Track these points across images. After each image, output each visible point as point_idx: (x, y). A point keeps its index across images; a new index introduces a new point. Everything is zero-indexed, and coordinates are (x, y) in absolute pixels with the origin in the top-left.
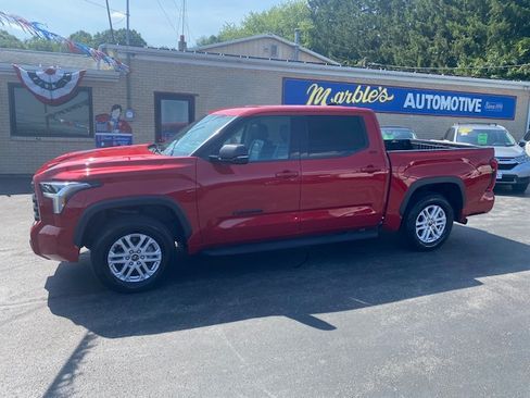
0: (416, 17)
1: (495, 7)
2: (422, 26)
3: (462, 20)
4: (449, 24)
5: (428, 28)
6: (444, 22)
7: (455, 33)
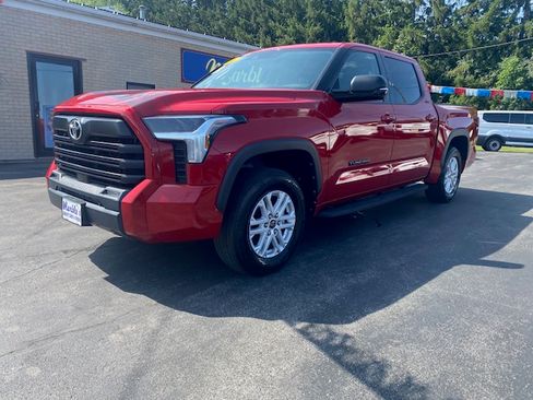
0: (238, 14)
1: (310, 12)
2: (245, 23)
3: (282, 21)
4: (271, 24)
5: (251, 26)
6: (266, 21)
7: (278, 33)
